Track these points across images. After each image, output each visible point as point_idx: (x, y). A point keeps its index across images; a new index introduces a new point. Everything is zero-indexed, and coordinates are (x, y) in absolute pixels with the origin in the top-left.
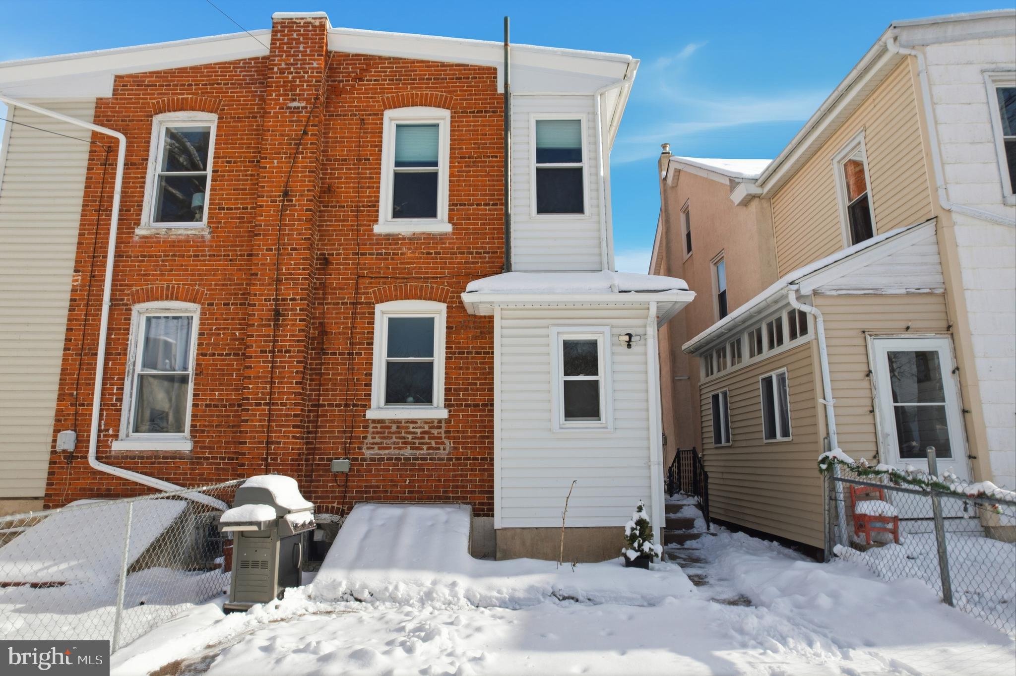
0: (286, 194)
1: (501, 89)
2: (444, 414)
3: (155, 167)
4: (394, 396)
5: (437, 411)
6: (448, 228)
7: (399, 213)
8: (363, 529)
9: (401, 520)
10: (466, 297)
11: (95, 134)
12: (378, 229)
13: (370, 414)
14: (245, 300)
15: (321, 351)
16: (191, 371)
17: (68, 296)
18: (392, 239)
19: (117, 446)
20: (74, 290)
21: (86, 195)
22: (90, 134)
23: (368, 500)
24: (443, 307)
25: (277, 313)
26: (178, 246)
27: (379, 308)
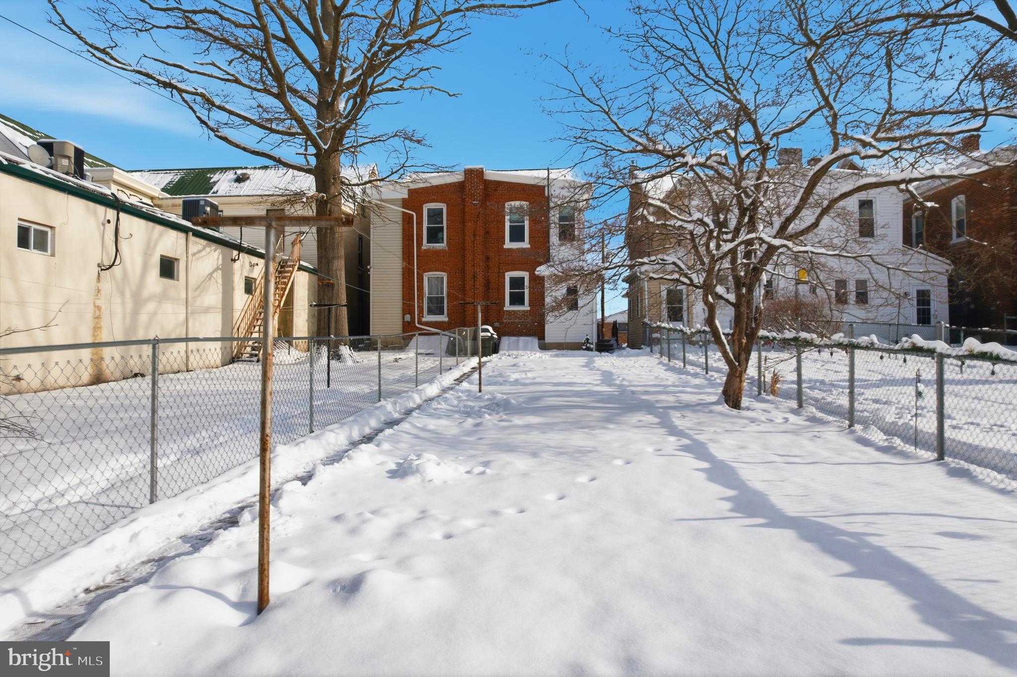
0: (474, 235)
1: (546, 194)
2: (529, 308)
3: (425, 225)
4: (512, 303)
5: (526, 307)
6: (529, 246)
7: (512, 240)
8: (507, 342)
9: (518, 341)
10: (536, 273)
11: (403, 212)
12: (505, 247)
13: (505, 309)
14: (463, 271)
15: (488, 289)
16: (445, 295)
17: (401, 270)
18: (510, 250)
19: (424, 320)
20: (403, 268)
21: (403, 234)
22: (401, 214)
23: (505, 336)
24: (527, 273)
25: (474, 277)
26: (437, 253)
27: (506, 274)
